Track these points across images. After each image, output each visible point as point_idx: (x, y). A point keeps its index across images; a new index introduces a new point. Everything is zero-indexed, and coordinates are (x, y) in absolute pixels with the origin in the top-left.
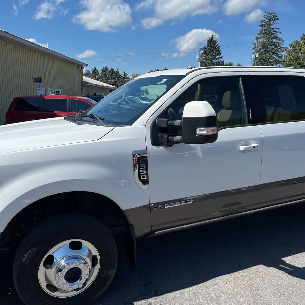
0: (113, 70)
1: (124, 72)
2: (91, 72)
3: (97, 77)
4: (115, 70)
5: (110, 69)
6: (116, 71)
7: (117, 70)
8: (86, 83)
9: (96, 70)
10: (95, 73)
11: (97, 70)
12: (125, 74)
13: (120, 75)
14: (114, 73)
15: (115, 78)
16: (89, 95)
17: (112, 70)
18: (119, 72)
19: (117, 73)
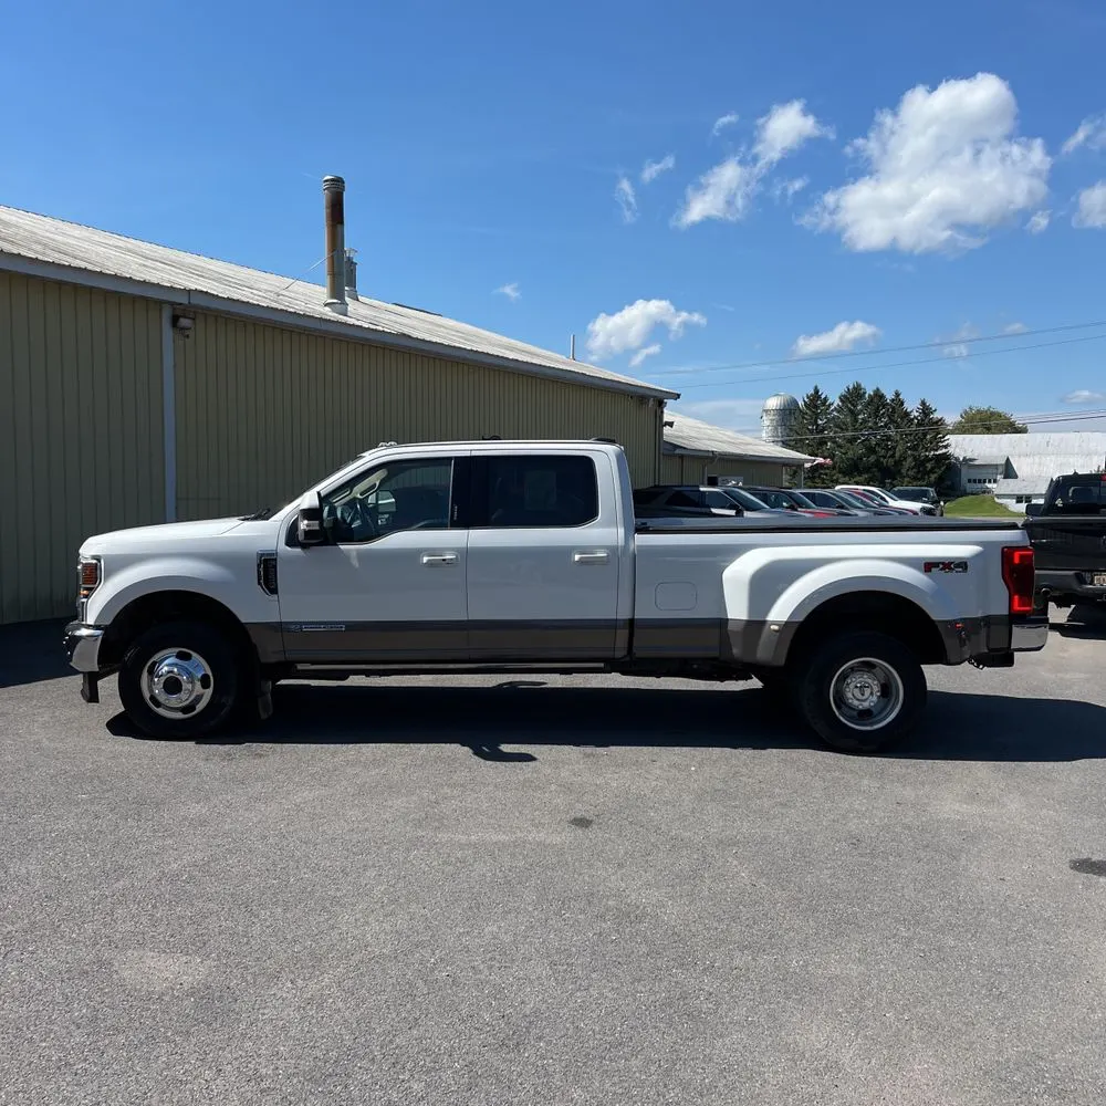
0: (882, 397)
1: (923, 403)
2: (801, 403)
3: (820, 422)
4: (889, 396)
5: (870, 392)
6: (893, 400)
7: (897, 394)
8: (668, 447)
9: (819, 397)
10: (816, 407)
11: (823, 397)
12: (926, 410)
13: (907, 414)
14: (884, 405)
15: (886, 426)
16: (661, 484)
17: (878, 395)
18: (902, 404)
19: (893, 408)
